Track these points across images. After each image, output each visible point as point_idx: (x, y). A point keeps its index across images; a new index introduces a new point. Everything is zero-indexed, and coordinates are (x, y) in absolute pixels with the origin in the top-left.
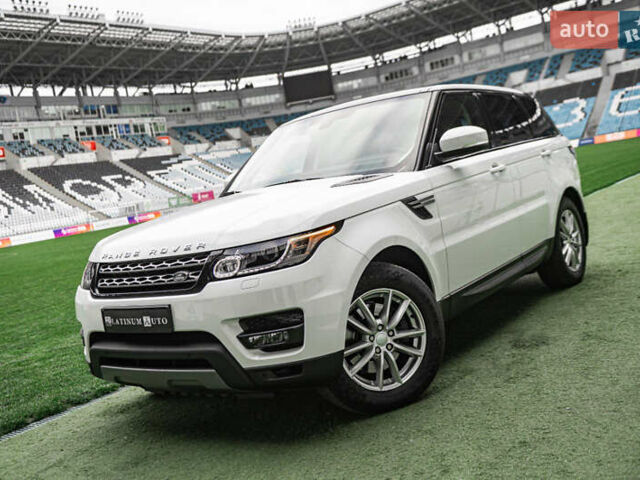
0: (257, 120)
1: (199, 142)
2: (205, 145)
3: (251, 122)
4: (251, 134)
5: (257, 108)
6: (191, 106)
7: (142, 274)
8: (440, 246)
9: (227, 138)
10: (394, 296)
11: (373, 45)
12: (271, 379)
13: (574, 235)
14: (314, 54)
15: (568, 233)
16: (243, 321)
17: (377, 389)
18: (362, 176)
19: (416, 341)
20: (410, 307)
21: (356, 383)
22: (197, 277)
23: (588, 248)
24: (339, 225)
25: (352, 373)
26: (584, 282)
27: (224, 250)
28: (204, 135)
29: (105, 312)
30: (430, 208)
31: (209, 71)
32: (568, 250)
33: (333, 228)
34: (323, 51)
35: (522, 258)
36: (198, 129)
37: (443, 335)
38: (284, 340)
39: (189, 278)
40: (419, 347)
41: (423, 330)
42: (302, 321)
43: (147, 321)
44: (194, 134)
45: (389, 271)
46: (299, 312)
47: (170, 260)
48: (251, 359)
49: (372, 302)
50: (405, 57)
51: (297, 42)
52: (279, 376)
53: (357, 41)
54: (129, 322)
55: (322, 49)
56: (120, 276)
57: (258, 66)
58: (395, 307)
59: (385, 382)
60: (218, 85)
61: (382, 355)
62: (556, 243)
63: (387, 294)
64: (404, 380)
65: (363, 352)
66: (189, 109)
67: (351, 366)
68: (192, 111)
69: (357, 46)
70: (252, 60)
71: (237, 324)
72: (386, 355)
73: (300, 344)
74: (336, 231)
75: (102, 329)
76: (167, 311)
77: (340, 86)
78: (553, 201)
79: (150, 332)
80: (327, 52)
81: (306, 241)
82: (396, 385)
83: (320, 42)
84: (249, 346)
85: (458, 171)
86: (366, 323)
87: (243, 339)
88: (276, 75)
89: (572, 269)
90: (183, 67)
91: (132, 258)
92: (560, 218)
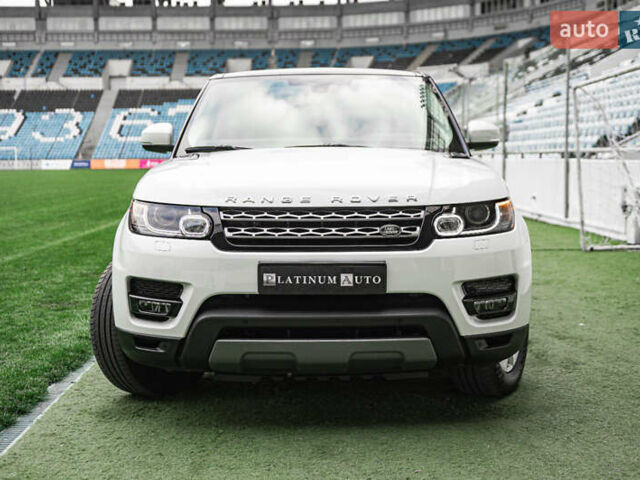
12: (483, 349)
22: (416, 233)
27: (442, 206)
29: (263, 268)
39: (402, 233)
43: (347, 279)
54: (312, 280)
73: (513, 312)
75: (251, 291)
76: (381, 269)
79: (345, 292)
81: (505, 209)
87: (466, 304)
91: (295, 205)
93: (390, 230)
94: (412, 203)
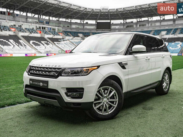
1: (70, 36)
2: (72, 37)
3: (86, 33)
4: (85, 36)
5: (88, 29)
6: (70, 26)
7: (42, 71)
8: (127, 77)
9: (78, 36)
10: (111, 89)
11: (124, 17)
12: (72, 106)
13: (167, 81)
14: (107, 17)
15: (165, 80)
16: (67, 89)
17: (102, 114)
18: (108, 54)
19: (115, 102)
20: (115, 93)
21: (96, 111)
22: (57, 74)
23: (171, 85)
24: (98, 67)
25: (95, 108)
26: (168, 94)
27: (65, 68)
28: (72, 34)
29: (30, 80)
30: (126, 66)
31: (76, 17)
32: (165, 84)
33: (97, 67)
34: (110, 17)
35: (150, 85)
36: (70, 32)
37: (123, 102)
38: (77, 96)
39: (54, 74)
40: (115, 104)
41: (117, 100)
42: (83, 92)
43: (41, 84)
44: (69, 34)
45: (111, 82)
46: (83, 89)
47: (50, 68)
48: (67, 99)
49: (105, 89)
50: (133, 22)
51: (102, 12)
52: (74, 105)
53: (120, 15)
54: (36, 83)
55: (109, 15)
56: (36, 70)
57: (90, 17)
58: (111, 92)
59: (104, 112)
60: (78, 21)
61: (105, 105)
62: (161, 82)
63: (109, 88)
64: (110, 113)
65: (100, 103)
66: (69, 26)
67: (95, 106)
68: (70, 27)
69: (119, 17)
70: (89, 15)
71: (65, 89)
72: (106, 105)
73: (81, 98)
74: (97, 68)
75: (29, 84)
76: (47, 82)
77: (113, 27)
78: (163, 70)
79: (41, 87)
80: (111, 17)
81: (89, 70)
82: (107, 114)
83: (109, 14)
84: (67, 96)
85: (136, 57)
86: (102, 95)
87: (66, 94)
88: (95, 21)
89: (165, 90)
90: (69, 14)
91: (40, 66)
92: (164, 75)
93: (52, 74)
94: (59, 67)
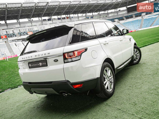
0: (121, 17)
4: (120, 20)
5: (121, 15)
14: (134, 2)
31: (111, 8)
66: (107, 16)
70: (120, 5)
80: (137, 1)
88: (125, 7)
90: (106, 7)
